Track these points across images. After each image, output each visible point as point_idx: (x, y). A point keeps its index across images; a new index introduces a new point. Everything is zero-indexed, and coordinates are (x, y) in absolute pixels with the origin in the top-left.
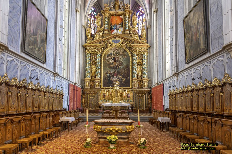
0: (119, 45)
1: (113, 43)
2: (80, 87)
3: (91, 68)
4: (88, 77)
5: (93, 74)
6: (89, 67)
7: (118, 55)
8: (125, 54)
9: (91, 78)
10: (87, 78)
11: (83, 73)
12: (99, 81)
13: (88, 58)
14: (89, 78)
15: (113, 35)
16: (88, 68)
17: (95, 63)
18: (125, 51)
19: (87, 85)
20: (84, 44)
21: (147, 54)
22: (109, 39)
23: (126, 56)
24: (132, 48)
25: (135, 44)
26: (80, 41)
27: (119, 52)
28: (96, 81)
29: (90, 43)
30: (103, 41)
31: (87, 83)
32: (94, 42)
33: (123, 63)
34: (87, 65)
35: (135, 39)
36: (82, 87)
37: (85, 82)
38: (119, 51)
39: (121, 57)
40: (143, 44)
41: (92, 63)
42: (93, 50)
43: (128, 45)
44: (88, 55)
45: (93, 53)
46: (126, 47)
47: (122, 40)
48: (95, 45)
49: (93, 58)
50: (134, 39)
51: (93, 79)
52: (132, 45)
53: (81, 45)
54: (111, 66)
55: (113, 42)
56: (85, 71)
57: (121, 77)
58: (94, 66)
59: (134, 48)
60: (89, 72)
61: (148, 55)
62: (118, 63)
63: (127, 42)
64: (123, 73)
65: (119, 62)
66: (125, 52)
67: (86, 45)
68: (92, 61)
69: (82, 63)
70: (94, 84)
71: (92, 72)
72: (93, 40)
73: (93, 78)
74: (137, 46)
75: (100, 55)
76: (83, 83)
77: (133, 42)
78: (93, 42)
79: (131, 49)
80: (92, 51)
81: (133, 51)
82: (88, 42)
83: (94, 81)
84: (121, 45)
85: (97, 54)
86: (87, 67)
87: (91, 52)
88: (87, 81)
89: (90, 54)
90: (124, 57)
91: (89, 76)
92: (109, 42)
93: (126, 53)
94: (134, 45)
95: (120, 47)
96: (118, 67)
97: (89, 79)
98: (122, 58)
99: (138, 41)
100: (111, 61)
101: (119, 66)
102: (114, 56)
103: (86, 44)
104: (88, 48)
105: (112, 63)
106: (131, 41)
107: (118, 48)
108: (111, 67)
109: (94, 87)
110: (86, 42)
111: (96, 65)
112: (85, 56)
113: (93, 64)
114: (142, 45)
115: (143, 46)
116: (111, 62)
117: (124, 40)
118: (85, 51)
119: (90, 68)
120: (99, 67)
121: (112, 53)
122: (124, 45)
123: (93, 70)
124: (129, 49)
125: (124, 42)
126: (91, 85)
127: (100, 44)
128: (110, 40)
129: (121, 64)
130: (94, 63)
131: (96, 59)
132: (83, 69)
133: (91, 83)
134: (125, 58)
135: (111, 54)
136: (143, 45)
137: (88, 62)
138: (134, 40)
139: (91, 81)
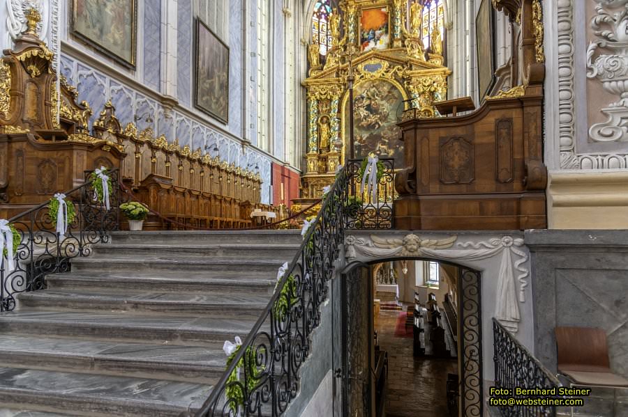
0: (379, 74)
1: (366, 72)
2: (298, 173)
3: (319, 131)
4: (313, 150)
5: (323, 144)
6: (315, 129)
7: (377, 98)
8: (393, 95)
9: (321, 153)
10: (311, 152)
11: (303, 141)
12: (335, 159)
13: (312, 109)
14: (315, 152)
15: (366, 55)
16: (313, 132)
17: (328, 119)
18: (394, 87)
19: (312, 167)
20: (304, 80)
21: (445, 91)
22: (357, 63)
23: (395, 98)
24: (409, 79)
25: (415, 70)
26: (295, 74)
27: (379, 92)
28: (329, 157)
29: (315, 78)
30: (344, 70)
31: (312, 164)
32: (325, 73)
33: (388, 115)
34: (311, 124)
35: (414, 59)
36: (302, 173)
37: (307, 162)
38: (381, 88)
39: (384, 102)
40: (434, 67)
41: (322, 119)
42: (323, 93)
43: (400, 74)
44: (313, 103)
45: (323, 97)
46: (395, 79)
47: (386, 64)
48: (327, 81)
49: (324, 109)
50: (412, 59)
51: (324, 154)
52: (408, 72)
53: (297, 84)
54: (363, 123)
55: (365, 69)
56: (308, 137)
57: (384, 147)
58: (325, 127)
59: (414, 80)
60: (315, 139)
61: (447, 93)
62: (378, 116)
63: (396, 68)
64: (388, 139)
65: (381, 113)
66: (392, 90)
67: (307, 83)
68: (321, 116)
69: (301, 121)
70: (326, 165)
71: (322, 139)
72: (322, 69)
73: (323, 152)
74: (419, 73)
75: (337, 102)
76: (304, 163)
77: (411, 66)
78: (322, 75)
79: (405, 82)
80: (321, 94)
81: (411, 86)
82: (313, 75)
83: (325, 159)
84: (383, 75)
85: (331, 100)
86: (311, 130)
87: (318, 98)
88: (311, 159)
89: (318, 100)
90: (391, 101)
91: (315, 149)
92: (357, 71)
93: (395, 93)
94: (413, 73)
95: (383, 81)
96: (377, 126)
97: (315, 155)
98: (386, 105)
99: (421, 63)
100: (361, 113)
101: (380, 123)
102: (368, 102)
103: (308, 80)
104: (312, 89)
105: (365, 117)
106: (406, 63)
107: (377, 82)
108: (362, 126)
109: (326, 170)
110: (308, 76)
111: (329, 124)
112: (307, 106)
113: (323, 123)
114: (430, 70)
115: (433, 72)
116: (362, 115)
117: (391, 63)
118: (307, 95)
119: (317, 130)
120: (337, 129)
121: (365, 95)
122: (390, 74)
123: (324, 135)
124: (401, 81)
125: (390, 67)
126: (320, 168)
127: (337, 77)
128: (360, 66)
129: (385, 118)
130: (325, 119)
131: (329, 111)
132: (303, 134)
133: (320, 163)
134: (394, 102)
135: (363, 98)
136: (433, 70)
137: (313, 117)
138: (413, 61)
139: (319, 158)
